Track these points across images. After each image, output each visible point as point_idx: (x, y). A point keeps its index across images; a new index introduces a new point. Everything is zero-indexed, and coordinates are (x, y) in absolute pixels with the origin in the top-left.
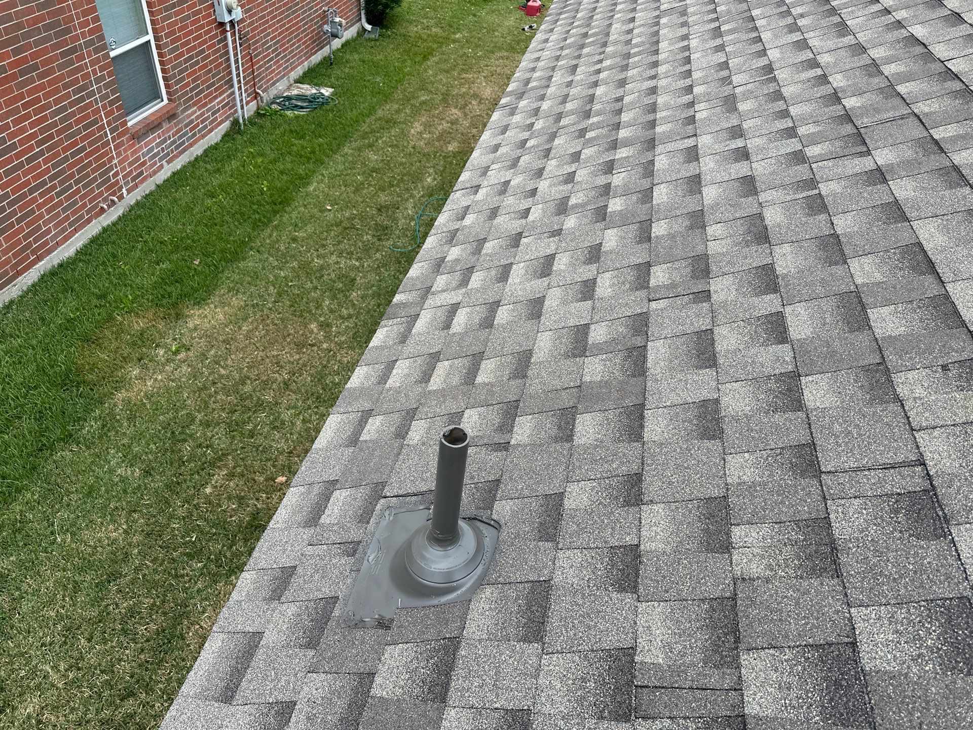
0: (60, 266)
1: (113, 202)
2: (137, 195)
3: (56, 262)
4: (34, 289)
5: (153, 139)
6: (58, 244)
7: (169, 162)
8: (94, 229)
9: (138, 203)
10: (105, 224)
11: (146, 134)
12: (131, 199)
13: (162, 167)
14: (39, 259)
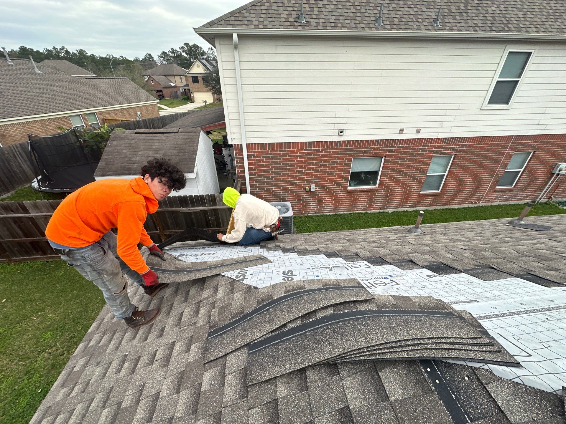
0: (452, 209)
1: (476, 203)
2: (484, 204)
3: (452, 207)
4: (443, 210)
5: (501, 194)
6: (455, 204)
7: (500, 201)
8: (466, 206)
9: (482, 206)
10: (470, 206)
11: (499, 192)
12: (481, 204)
13: (497, 201)
14: (449, 205)
